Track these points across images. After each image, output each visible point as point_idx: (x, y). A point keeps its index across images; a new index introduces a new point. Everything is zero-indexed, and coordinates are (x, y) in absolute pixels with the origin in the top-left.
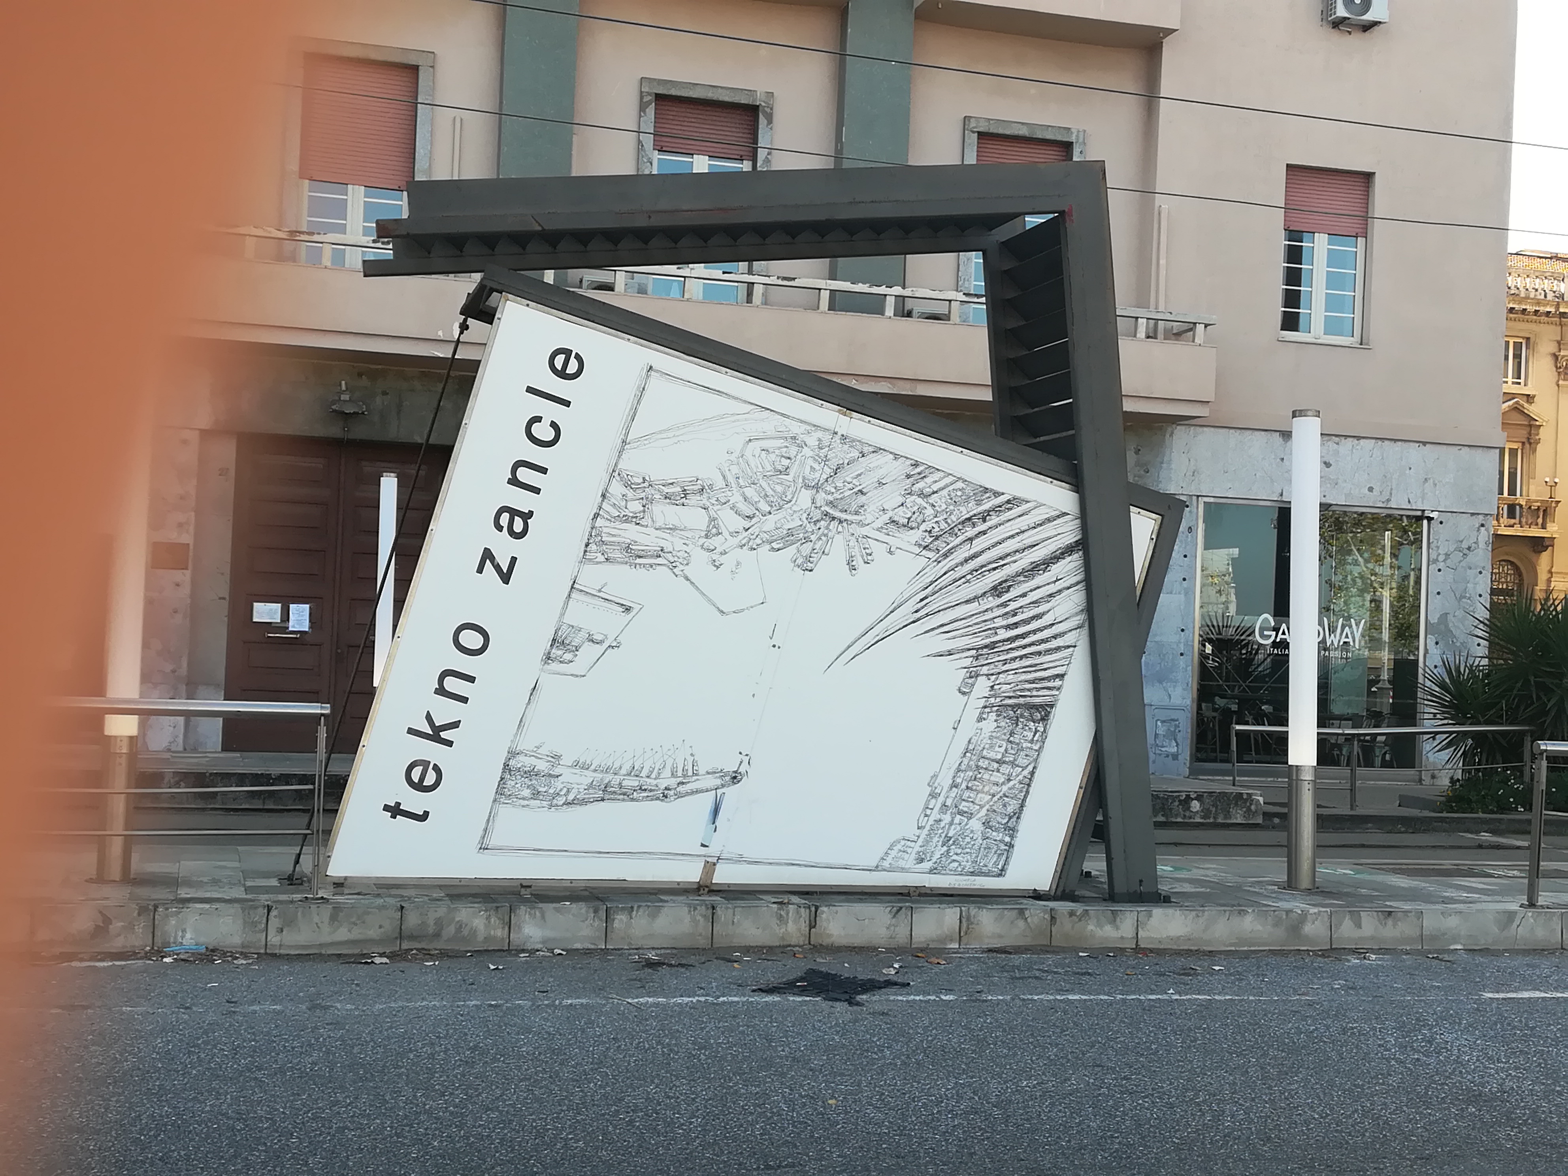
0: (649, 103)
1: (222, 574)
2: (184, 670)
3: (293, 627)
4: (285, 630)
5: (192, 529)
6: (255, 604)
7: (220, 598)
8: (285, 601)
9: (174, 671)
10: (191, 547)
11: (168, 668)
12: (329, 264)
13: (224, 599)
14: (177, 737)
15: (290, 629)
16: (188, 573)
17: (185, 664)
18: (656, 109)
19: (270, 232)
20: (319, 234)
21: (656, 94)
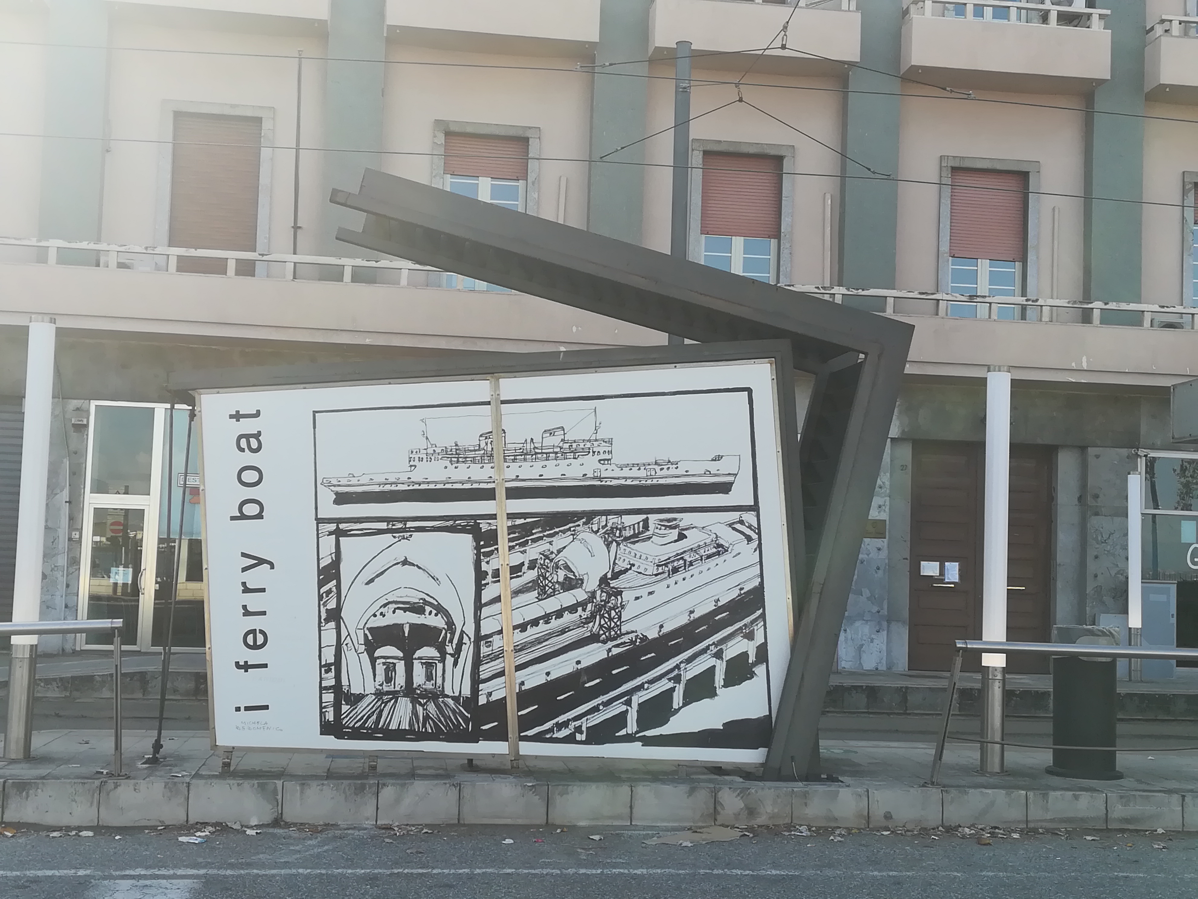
0: (1190, 190)
1: (905, 541)
2: (885, 612)
3: (948, 579)
4: (942, 581)
5: (887, 510)
6: (922, 562)
7: (904, 559)
8: (942, 560)
9: (878, 612)
10: (887, 523)
11: (875, 609)
12: (996, 318)
13: (907, 559)
14: (882, 659)
15: (946, 580)
16: (885, 540)
17: (886, 607)
18: (1195, 193)
19: (956, 297)
20: (989, 297)
21: (1195, 183)
